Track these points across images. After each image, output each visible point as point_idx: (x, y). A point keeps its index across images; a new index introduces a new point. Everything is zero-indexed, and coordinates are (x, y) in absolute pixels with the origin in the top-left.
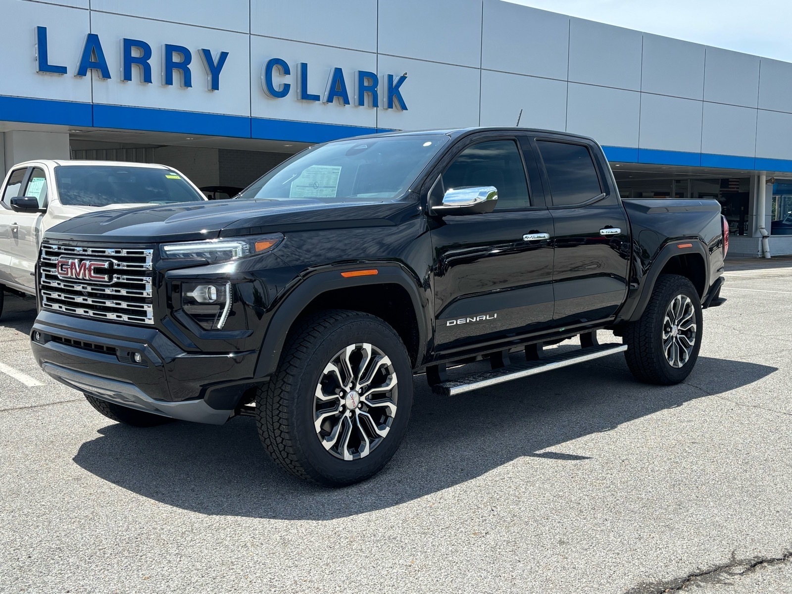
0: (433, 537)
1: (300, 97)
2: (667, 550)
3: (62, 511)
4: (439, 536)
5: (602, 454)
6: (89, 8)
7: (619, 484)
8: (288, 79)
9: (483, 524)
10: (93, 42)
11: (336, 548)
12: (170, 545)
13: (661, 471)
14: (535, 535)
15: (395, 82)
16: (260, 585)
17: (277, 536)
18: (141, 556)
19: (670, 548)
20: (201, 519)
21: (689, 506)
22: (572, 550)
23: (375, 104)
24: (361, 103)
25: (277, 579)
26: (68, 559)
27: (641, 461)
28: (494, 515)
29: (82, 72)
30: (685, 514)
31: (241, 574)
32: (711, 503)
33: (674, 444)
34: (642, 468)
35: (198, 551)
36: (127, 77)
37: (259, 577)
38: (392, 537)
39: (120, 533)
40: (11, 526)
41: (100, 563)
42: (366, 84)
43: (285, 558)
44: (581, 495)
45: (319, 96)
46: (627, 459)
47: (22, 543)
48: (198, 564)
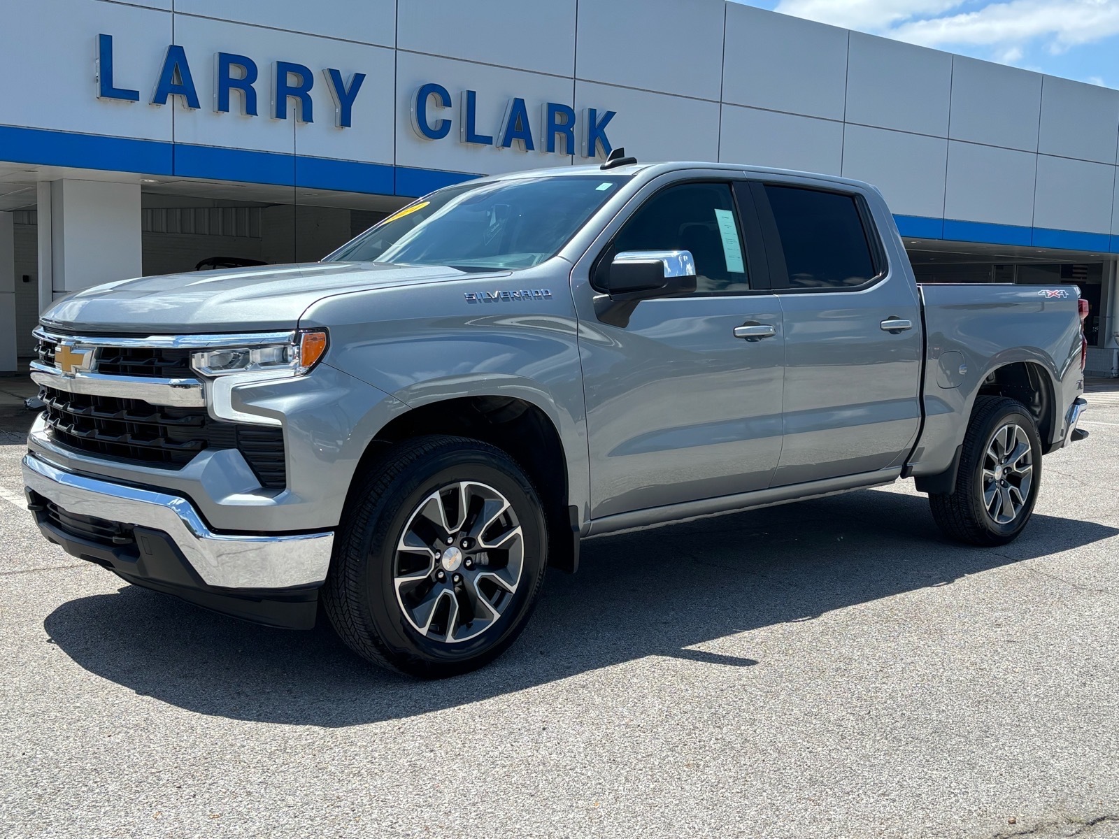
0: (628, 769)
1: (464, 137)
2: (965, 797)
3: (103, 717)
4: (637, 767)
5: (877, 655)
6: (171, 10)
7: (899, 699)
8: (447, 113)
9: (701, 751)
10: (176, 57)
11: (488, 780)
12: (253, 770)
13: (961, 682)
14: (776, 769)
15: (598, 120)
16: (377, 831)
17: (404, 761)
18: (210, 785)
19: (970, 795)
20: (298, 733)
21: (999, 733)
22: (827, 793)
23: (570, 151)
24: (551, 148)
25: (400, 822)
26: (107, 786)
27: (932, 665)
28: (717, 739)
29: (160, 99)
30: (994, 745)
31: (349, 815)
32: (1033, 730)
33: (982, 642)
34: (933, 676)
35: (292, 779)
36: (223, 106)
37: (377, 820)
38: (568, 767)
39: (182, 750)
40: (29, 736)
41: (151, 793)
42: (558, 120)
43: (415, 793)
44: (844, 713)
45: (492, 137)
46: (912, 663)
47: (44, 761)
48: (290, 798)
